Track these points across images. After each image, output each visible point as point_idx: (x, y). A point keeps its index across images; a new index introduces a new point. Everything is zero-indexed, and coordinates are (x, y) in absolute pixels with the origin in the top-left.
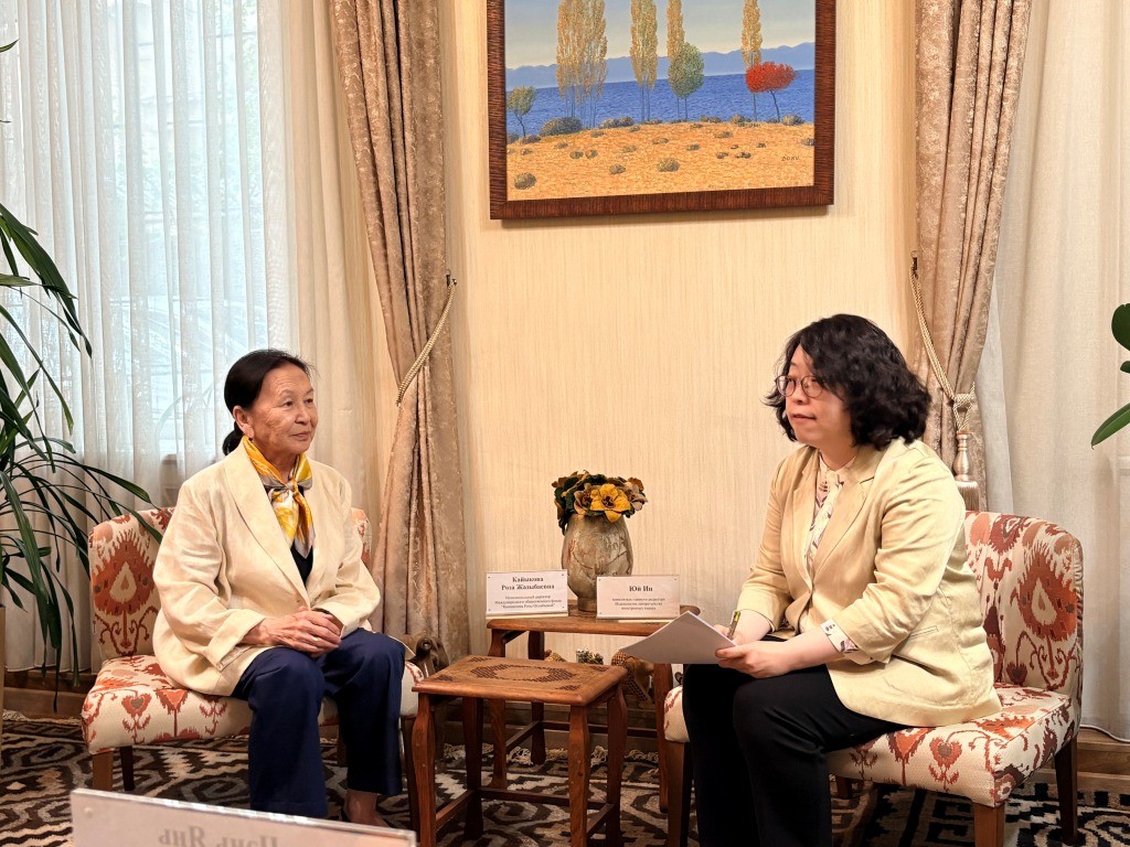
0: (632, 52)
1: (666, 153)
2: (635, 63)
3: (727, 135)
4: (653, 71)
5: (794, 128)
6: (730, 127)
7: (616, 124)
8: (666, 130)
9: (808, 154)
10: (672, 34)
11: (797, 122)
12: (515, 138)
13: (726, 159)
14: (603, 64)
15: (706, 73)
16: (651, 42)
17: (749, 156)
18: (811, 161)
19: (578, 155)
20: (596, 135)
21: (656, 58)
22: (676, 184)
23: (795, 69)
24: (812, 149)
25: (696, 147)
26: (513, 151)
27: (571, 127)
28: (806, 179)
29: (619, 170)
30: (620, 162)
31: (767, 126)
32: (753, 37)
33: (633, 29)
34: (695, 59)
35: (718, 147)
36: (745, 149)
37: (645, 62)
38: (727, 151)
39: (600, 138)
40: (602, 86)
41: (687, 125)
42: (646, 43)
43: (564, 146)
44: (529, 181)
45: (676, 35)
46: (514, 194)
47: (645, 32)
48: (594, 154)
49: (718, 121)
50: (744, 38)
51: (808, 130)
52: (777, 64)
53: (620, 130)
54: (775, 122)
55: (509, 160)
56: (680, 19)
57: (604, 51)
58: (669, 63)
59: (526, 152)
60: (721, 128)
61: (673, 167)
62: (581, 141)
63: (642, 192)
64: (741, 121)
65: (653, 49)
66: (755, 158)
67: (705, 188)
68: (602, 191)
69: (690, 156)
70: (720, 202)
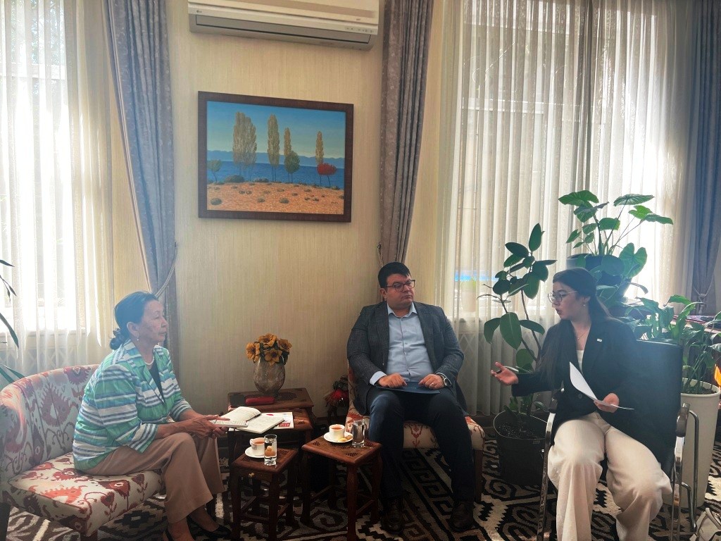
0: (268, 150)
1: (283, 196)
2: (269, 156)
3: (309, 191)
4: (278, 161)
5: (336, 191)
6: (311, 188)
7: (260, 181)
8: (282, 186)
9: (342, 201)
10: (286, 146)
11: (337, 189)
12: (211, 182)
13: (309, 201)
14: (254, 153)
15: (301, 164)
16: (277, 148)
17: (318, 200)
18: (342, 205)
19: (243, 192)
20: (252, 185)
21: (279, 155)
22: (287, 209)
23: (337, 167)
25: (296, 195)
26: (210, 188)
27: (239, 180)
28: (341, 212)
29: (262, 201)
30: (262, 197)
31: (326, 189)
32: (320, 152)
33: (269, 142)
34: (296, 158)
35: (305, 195)
36: (317, 197)
37: (273, 156)
38: (310, 197)
39: (253, 186)
40: (254, 164)
41: (292, 185)
42: (274, 148)
43: (236, 188)
44: (218, 202)
45: (288, 147)
46: (210, 207)
47: (274, 143)
48: (250, 193)
49: (305, 185)
50: (316, 152)
51: (341, 193)
52: (330, 165)
53: (262, 184)
54: (329, 188)
55: (208, 192)
56: (290, 141)
57: (255, 149)
58: (285, 158)
59: (217, 189)
60: (307, 188)
61: (286, 202)
62: (244, 186)
63: (272, 211)
64: (315, 186)
65: (278, 151)
66: (320, 201)
67: (300, 211)
68: (254, 209)
69: (293, 198)
70: (306, 218)
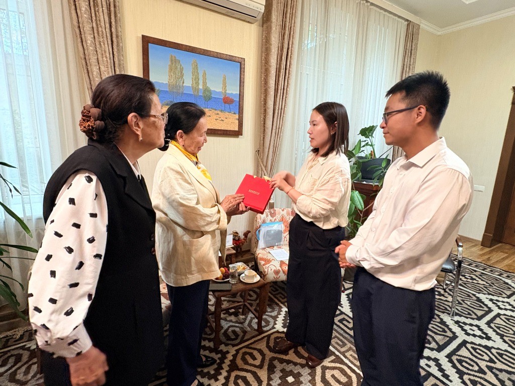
0: (192, 85)
2: (193, 89)
3: (218, 114)
4: (198, 92)
5: (234, 115)
6: (219, 112)
10: (203, 82)
11: (234, 114)
13: (218, 121)
14: (183, 86)
17: (223, 121)
18: (237, 124)
21: (199, 88)
23: (234, 99)
24: (238, 121)
31: (228, 113)
32: (225, 89)
33: (192, 78)
34: (210, 91)
35: (215, 117)
36: (222, 119)
37: (196, 89)
38: (218, 118)
41: (207, 109)
42: (196, 83)
45: (205, 83)
47: (196, 80)
50: (222, 88)
51: (237, 116)
52: (230, 97)
54: (230, 112)
56: (206, 79)
57: (183, 83)
58: (203, 91)
60: (216, 112)
64: (221, 111)
65: (198, 86)
66: (225, 121)
70: (216, 132)
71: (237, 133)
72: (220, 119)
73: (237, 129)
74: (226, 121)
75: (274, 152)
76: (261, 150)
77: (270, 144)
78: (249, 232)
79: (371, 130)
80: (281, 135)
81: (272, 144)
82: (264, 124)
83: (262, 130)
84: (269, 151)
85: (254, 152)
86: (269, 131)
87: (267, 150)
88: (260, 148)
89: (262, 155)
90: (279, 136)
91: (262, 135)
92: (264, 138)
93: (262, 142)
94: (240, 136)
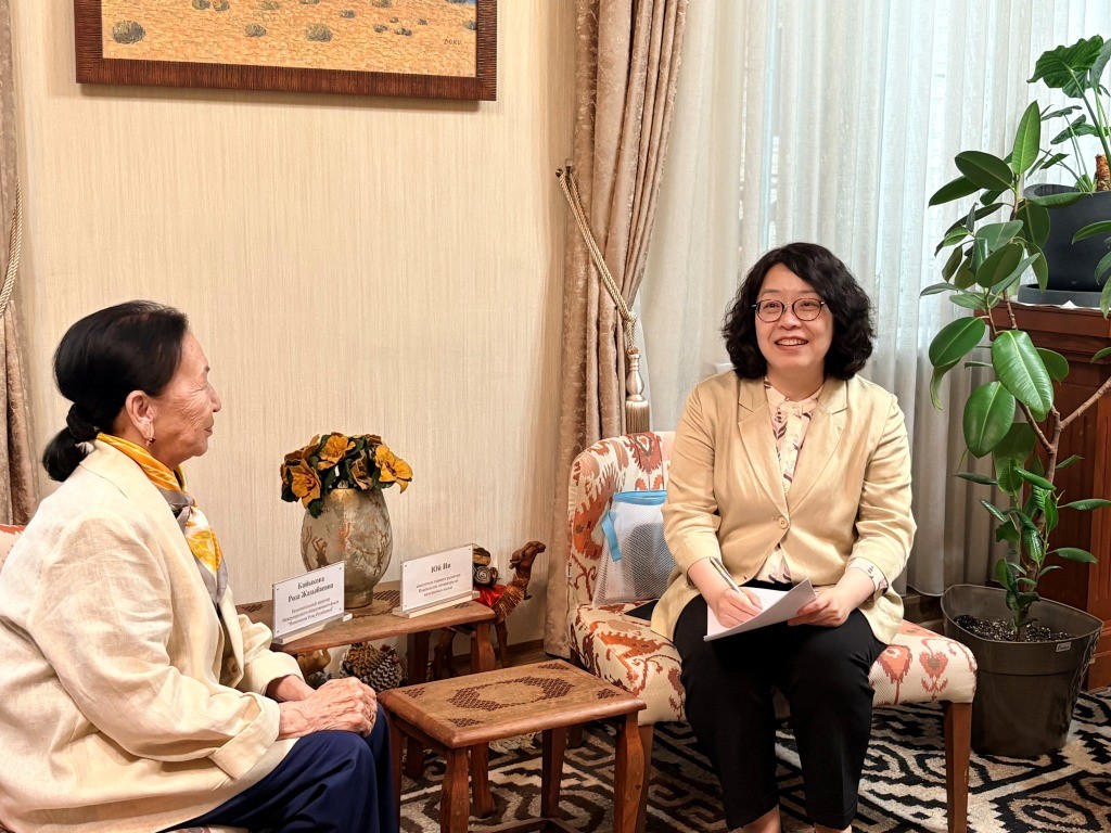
1: (317, 16)
5: (456, 7)
9: (470, 39)
13: (386, 34)
17: (409, 34)
18: (473, 48)
22: (328, 58)
24: (474, 34)
25: (351, 14)
29: (257, 32)
30: (259, 21)
35: (375, 17)
36: (406, 24)
38: (386, 24)
44: (134, 33)
46: (112, 50)
48: (224, 5)
51: (469, 12)
61: (325, 36)
63: (288, 64)
66: (416, 37)
68: (237, 59)
69: (344, 23)
70: (381, 87)
71: (473, 91)
72: (396, 26)
73: (469, 70)
74: (421, 33)
75: (642, 175)
76: (582, 166)
77: (621, 137)
78: (538, 548)
79: (1092, 60)
80: (672, 93)
81: (631, 137)
82: (594, 43)
83: (585, 73)
84: (616, 171)
85: (549, 176)
86: (614, 77)
87: (607, 165)
88: (574, 156)
89: (584, 185)
90: (662, 99)
91: (584, 98)
92: (593, 110)
93: (586, 127)
94: (484, 104)
